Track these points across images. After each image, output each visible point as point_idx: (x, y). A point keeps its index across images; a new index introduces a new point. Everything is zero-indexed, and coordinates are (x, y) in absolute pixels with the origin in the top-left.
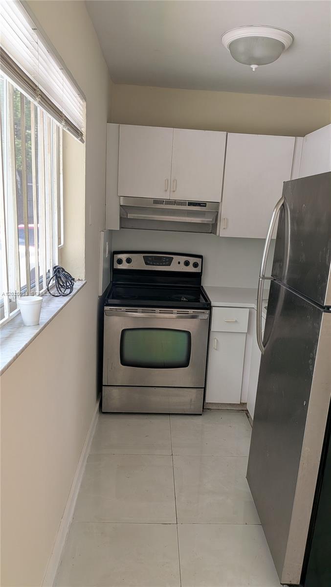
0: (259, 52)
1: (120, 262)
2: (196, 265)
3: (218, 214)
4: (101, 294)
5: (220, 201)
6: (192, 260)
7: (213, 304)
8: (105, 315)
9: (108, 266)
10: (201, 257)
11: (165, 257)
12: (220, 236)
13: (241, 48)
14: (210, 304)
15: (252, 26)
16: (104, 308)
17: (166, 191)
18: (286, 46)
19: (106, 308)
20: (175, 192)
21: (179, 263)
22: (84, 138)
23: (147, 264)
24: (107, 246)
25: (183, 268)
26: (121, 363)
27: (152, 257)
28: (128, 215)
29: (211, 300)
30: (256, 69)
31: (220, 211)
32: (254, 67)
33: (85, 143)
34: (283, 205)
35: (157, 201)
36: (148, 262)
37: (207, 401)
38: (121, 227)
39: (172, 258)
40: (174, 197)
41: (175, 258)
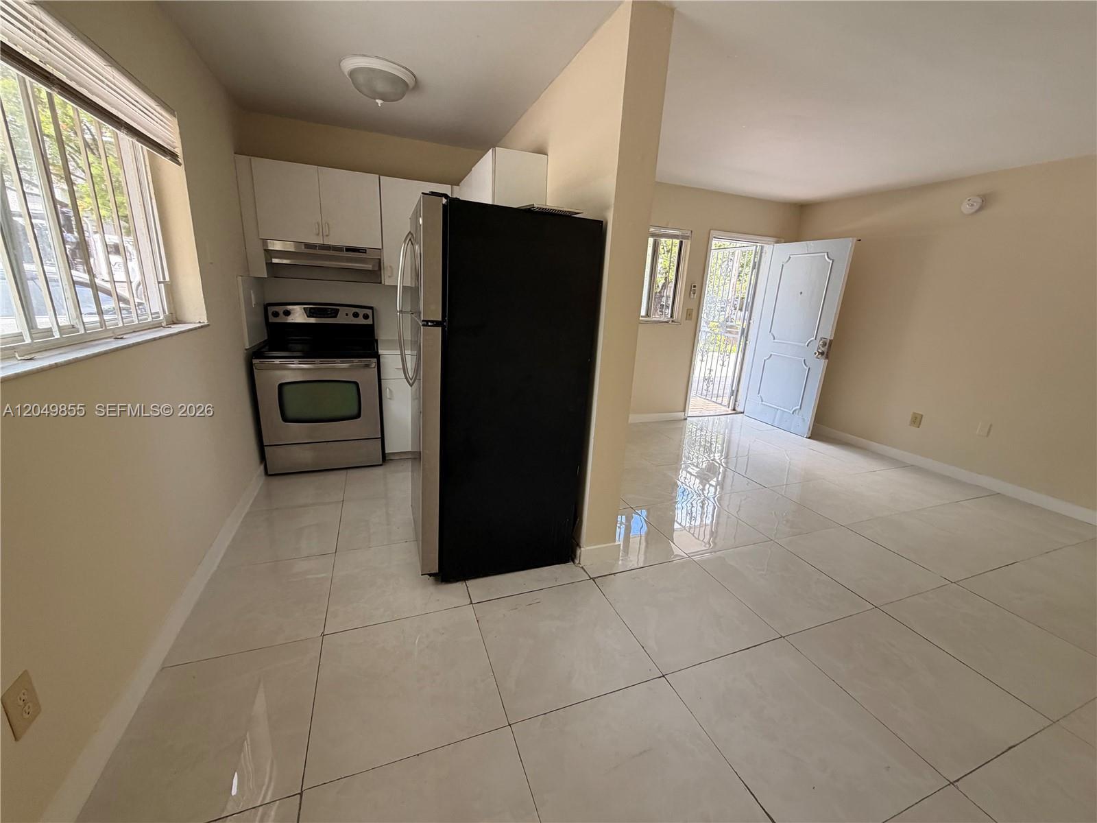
0: (381, 86)
1: (276, 314)
2: (366, 317)
3: (380, 261)
4: (248, 347)
5: (381, 248)
6: (361, 312)
7: (381, 352)
8: (255, 370)
9: (261, 318)
10: (371, 308)
11: (329, 309)
12: (385, 284)
13: (361, 79)
14: (378, 351)
15: (364, 56)
16: (252, 362)
17: (318, 234)
18: (409, 85)
19: (255, 361)
20: (329, 237)
21: (347, 315)
22: (181, 160)
23: (308, 316)
24: (258, 297)
25: (352, 320)
26: (282, 419)
27: (312, 308)
28: (275, 260)
30: (381, 104)
31: (382, 259)
32: (379, 102)
33: (183, 166)
35: (307, 245)
36: (310, 314)
37: (387, 451)
38: (269, 275)
39: (339, 310)
40: (328, 242)
41: (342, 311)
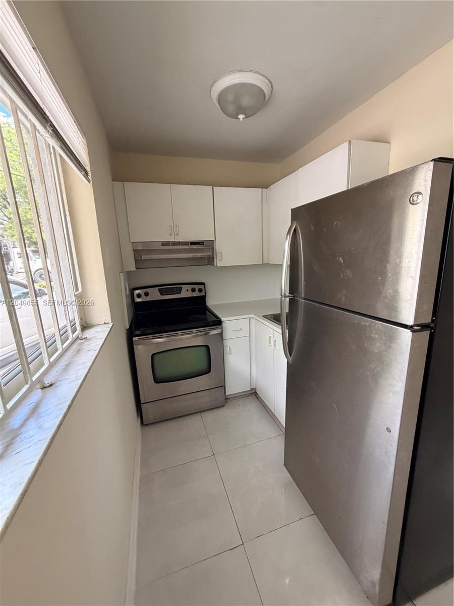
1: (139, 296)
2: (200, 290)
3: (213, 251)
4: (128, 327)
5: (214, 239)
6: (197, 287)
7: (223, 319)
8: (134, 346)
9: (130, 301)
10: (203, 284)
11: (176, 287)
12: (218, 266)
14: (221, 320)
16: (132, 339)
17: (171, 235)
19: (134, 339)
20: (179, 235)
21: (187, 290)
22: (90, 177)
23: (161, 295)
24: (127, 285)
25: (190, 294)
26: (154, 382)
27: (165, 289)
28: (142, 257)
29: (221, 317)
31: (215, 247)
32: (241, 117)
34: (295, 230)
35: (164, 244)
36: (163, 293)
37: (227, 394)
38: (137, 268)
39: (182, 287)
40: (178, 239)
41: (184, 287)
